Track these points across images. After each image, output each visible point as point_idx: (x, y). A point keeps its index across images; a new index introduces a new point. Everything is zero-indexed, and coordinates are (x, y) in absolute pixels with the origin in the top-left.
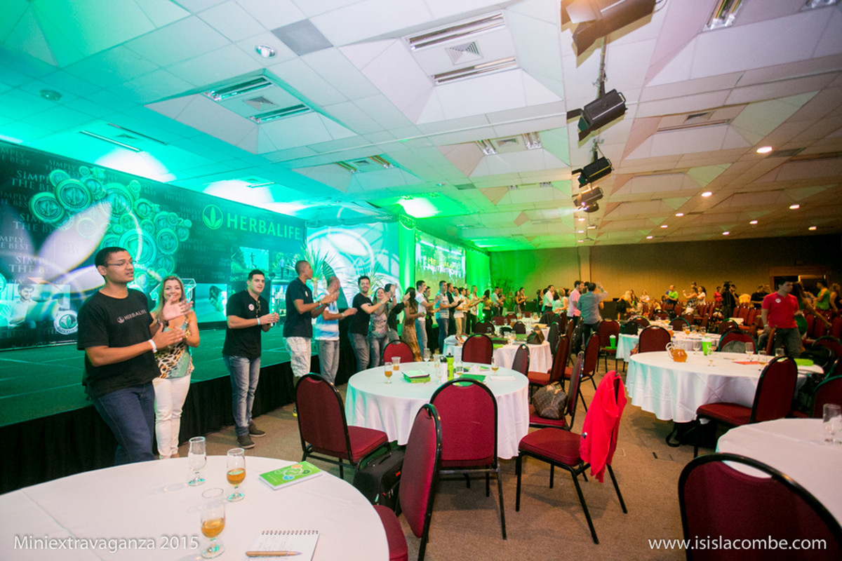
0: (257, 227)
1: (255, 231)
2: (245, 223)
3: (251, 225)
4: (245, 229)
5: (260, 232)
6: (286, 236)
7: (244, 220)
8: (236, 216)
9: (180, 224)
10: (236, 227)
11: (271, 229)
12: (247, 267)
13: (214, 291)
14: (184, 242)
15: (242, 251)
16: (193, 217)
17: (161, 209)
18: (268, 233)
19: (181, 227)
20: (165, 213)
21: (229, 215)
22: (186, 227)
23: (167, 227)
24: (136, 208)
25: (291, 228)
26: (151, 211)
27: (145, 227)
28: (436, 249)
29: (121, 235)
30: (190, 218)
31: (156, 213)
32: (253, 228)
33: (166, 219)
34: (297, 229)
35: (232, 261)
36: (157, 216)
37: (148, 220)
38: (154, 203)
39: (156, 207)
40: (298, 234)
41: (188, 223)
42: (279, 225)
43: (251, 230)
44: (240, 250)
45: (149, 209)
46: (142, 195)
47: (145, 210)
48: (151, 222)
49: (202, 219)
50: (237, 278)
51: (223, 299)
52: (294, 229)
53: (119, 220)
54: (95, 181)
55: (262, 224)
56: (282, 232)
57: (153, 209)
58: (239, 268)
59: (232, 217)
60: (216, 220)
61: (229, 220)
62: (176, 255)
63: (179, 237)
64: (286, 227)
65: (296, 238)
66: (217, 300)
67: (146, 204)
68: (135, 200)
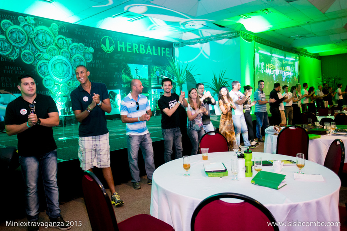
0: (139, 49)
1: (138, 52)
2: (130, 47)
3: (134, 48)
4: (131, 52)
5: (141, 53)
6: (159, 55)
7: (129, 45)
8: (123, 43)
9: (86, 51)
10: (124, 50)
11: (149, 50)
12: (133, 77)
13: (112, 94)
14: (90, 63)
15: (129, 67)
16: (94, 45)
17: (73, 42)
18: (147, 53)
19: (87, 53)
20: (75, 44)
21: (118, 42)
22: (90, 53)
23: (77, 53)
24: (56, 42)
25: (163, 48)
26: (66, 43)
27: (64, 54)
28: (272, 56)
29: (49, 60)
31: (70, 44)
32: (135, 50)
33: (77, 48)
34: (167, 49)
35: (122, 74)
36: (71, 46)
37: (65, 49)
38: (68, 37)
39: (69, 40)
40: (169, 52)
41: (91, 50)
42: (154, 47)
43: (134, 52)
44: (128, 66)
45: (65, 42)
46: (60, 33)
47: (62, 43)
48: (67, 50)
49: (100, 46)
50: (127, 85)
51: (118, 99)
52: (165, 49)
53: (47, 51)
54: (29, 26)
55: (142, 47)
56: (157, 52)
57: (68, 42)
58: (128, 78)
59: (121, 44)
60: (110, 46)
61: (119, 46)
63: (86, 59)
64: (159, 48)
65: (167, 56)
66: (114, 101)
67: (62, 39)
68: (55, 37)
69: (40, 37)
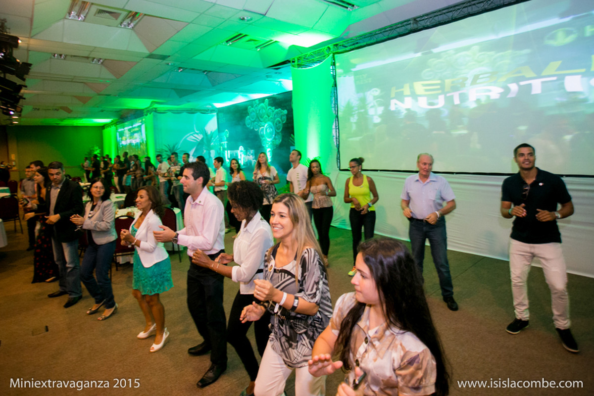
16: (287, 107)
17: (275, 109)
19: (283, 115)
20: (277, 110)
30: (286, 109)
36: (274, 113)
38: (273, 107)
39: (273, 108)
41: (285, 112)
62: (282, 132)
68: (267, 108)
69: (261, 112)
